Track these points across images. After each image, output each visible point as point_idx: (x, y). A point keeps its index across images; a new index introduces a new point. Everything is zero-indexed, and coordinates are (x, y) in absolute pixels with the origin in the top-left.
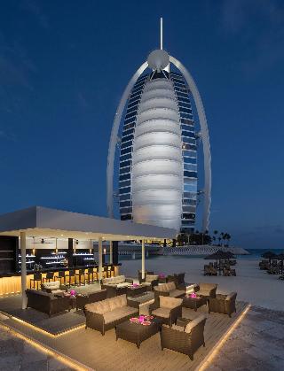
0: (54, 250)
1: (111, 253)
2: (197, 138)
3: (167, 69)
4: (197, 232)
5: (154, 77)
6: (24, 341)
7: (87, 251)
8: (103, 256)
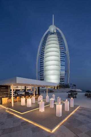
0: (20, 90)
1: (37, 91)
2: (65, 53)
3: (55, 31)
4: (65, 84)
5: (51, 34)
6: (13, 115)
7: (30, 90)
8: (35, 92)
